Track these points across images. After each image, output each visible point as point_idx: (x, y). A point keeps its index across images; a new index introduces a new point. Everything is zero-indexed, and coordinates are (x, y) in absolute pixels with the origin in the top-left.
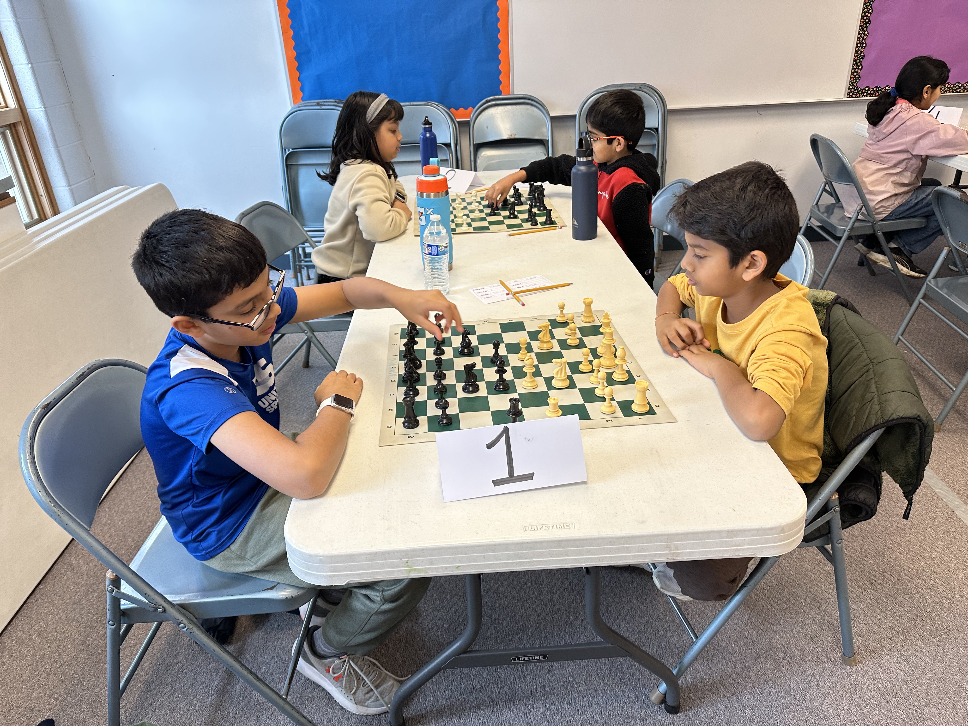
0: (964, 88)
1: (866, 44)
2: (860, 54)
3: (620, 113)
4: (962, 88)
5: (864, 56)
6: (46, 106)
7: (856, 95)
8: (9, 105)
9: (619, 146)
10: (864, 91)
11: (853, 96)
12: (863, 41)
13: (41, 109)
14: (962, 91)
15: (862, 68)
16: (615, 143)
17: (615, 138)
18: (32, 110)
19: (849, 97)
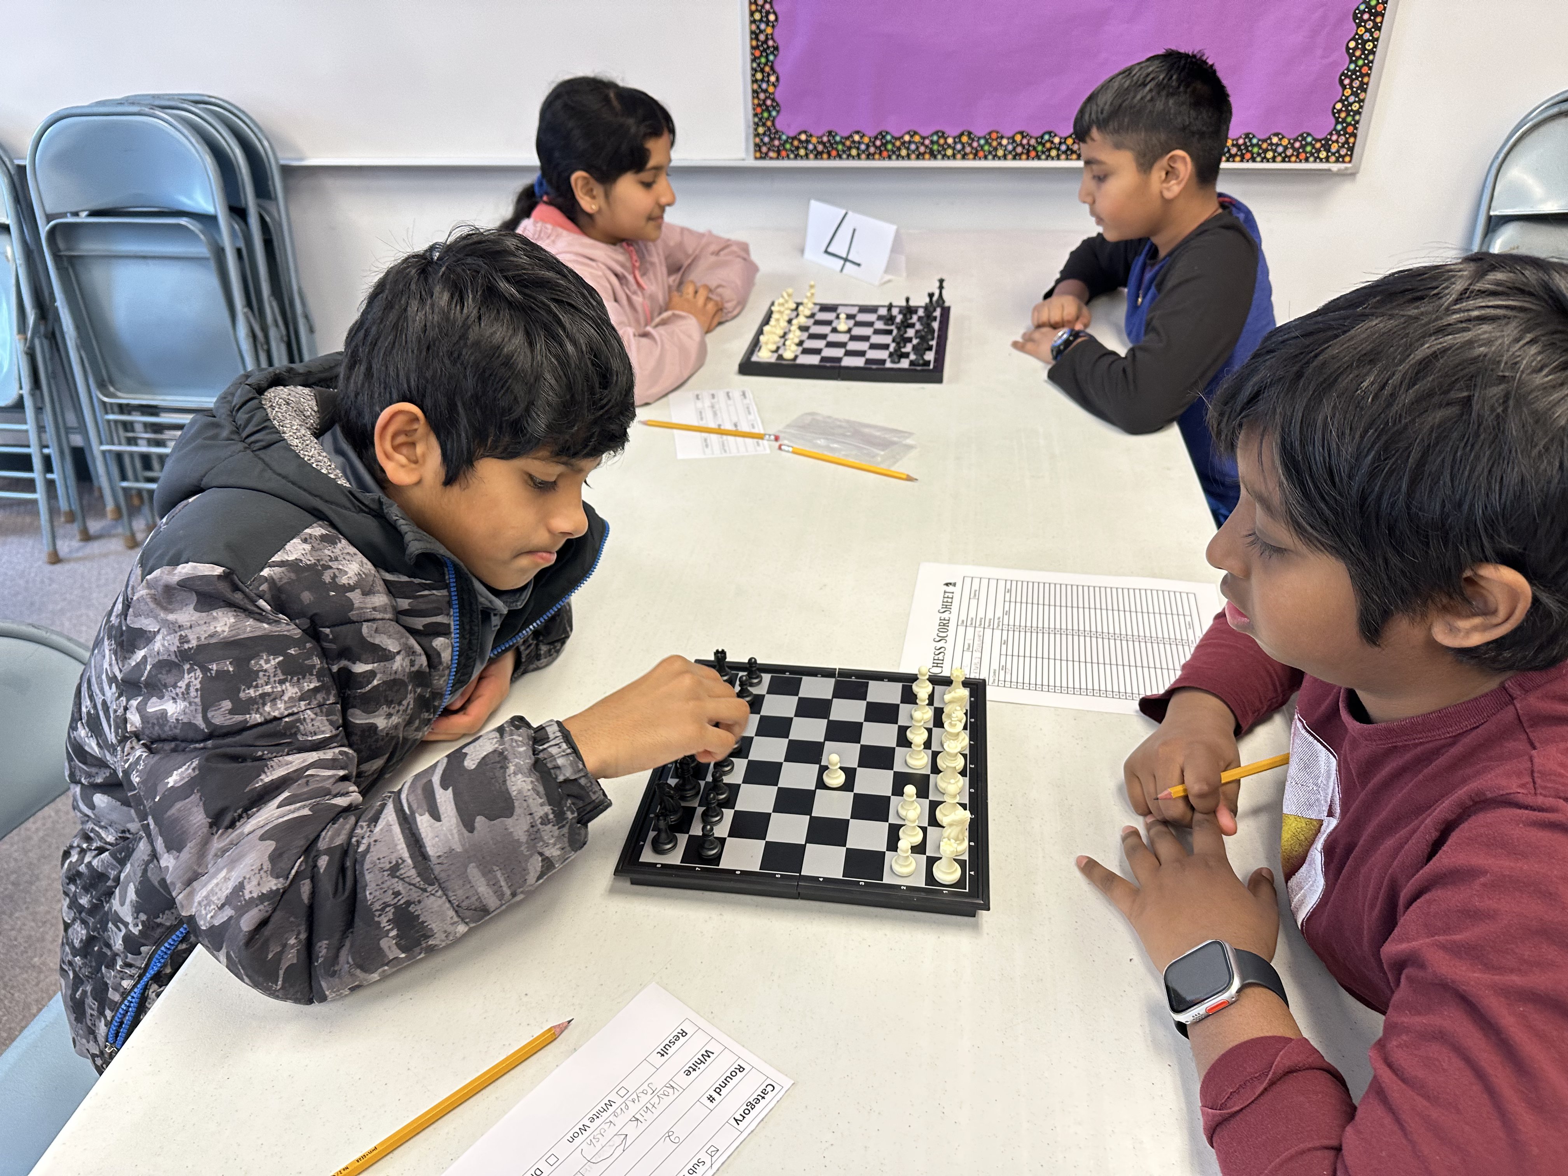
0: (1068, 148)
1: (775, 13)
2: (766, 42)
4: (1063, 148)
5: (776, 48)
7: (778, 152)
10: (796, 143)
11: (772, 154)
12: (767, 6)
14: (1063, 156)
15: (778, 79)
19: (761, 158)
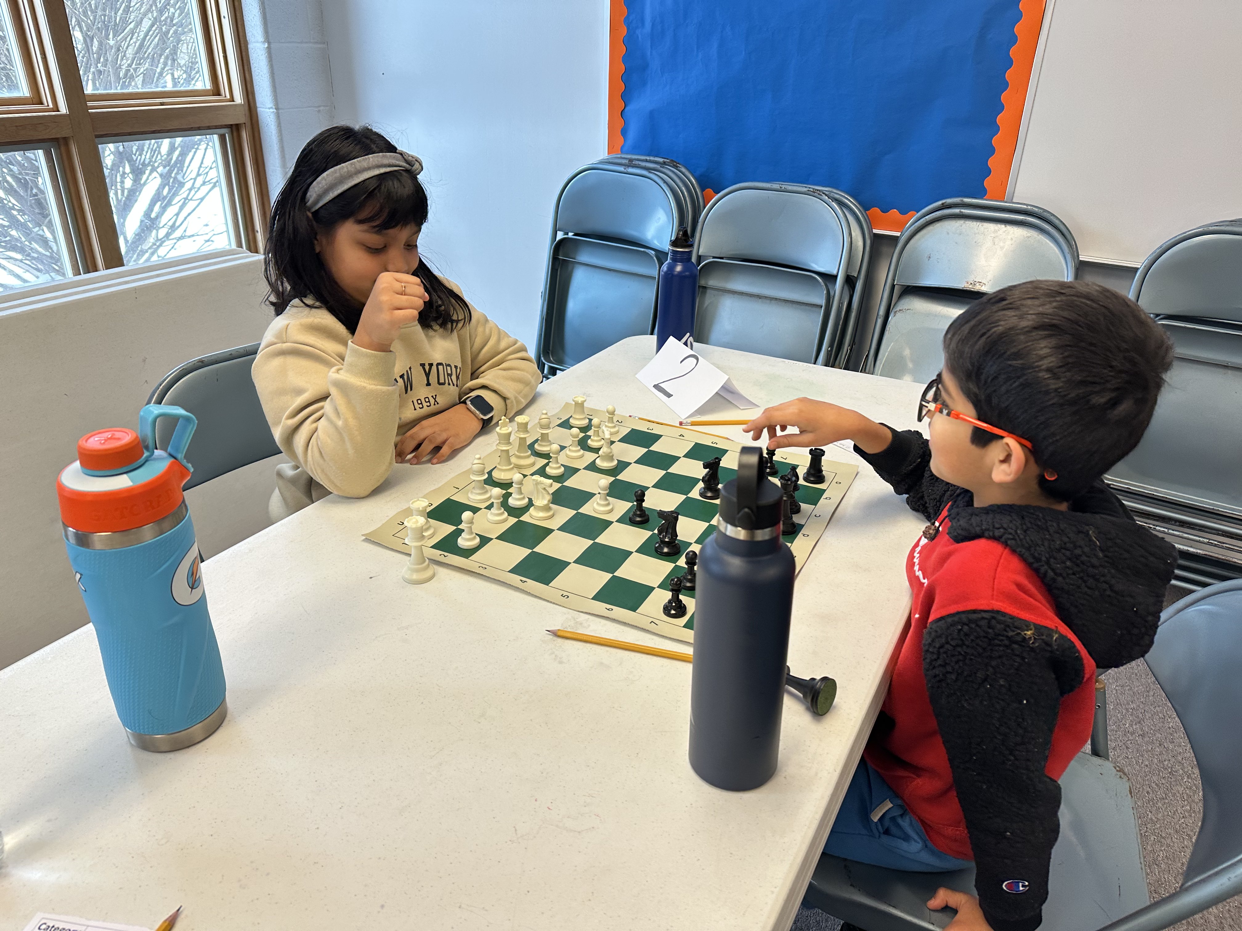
3: (1049, 370)
6: (280, 106)
8: (235, 99)
9: (1004, 466)
13: (272, 110)
16: (995, 451)
17: (1002, 437)
18: (262, 110)
